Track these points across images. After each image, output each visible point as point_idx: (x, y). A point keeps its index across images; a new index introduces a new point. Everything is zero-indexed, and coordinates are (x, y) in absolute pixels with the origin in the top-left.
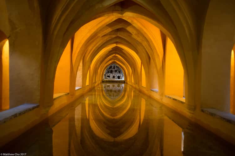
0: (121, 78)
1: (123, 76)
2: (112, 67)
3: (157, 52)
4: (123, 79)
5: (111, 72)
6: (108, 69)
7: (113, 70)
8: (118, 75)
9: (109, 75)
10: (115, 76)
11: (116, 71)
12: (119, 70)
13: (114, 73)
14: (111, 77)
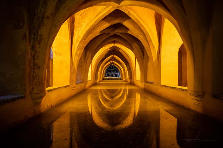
0: (118, 75)
1: (119, 74)
2: (110, 67)
3: (152, 44)
4: (120, 77)
5: (110, 71)
6: (108, 69)
7: (112, 70)
8: (115, 74)
9: (108, 74)
10: (114, 74)
11: (114, 71)
12: (116, 70)
13: (112, 72)
14: (110, 75)
